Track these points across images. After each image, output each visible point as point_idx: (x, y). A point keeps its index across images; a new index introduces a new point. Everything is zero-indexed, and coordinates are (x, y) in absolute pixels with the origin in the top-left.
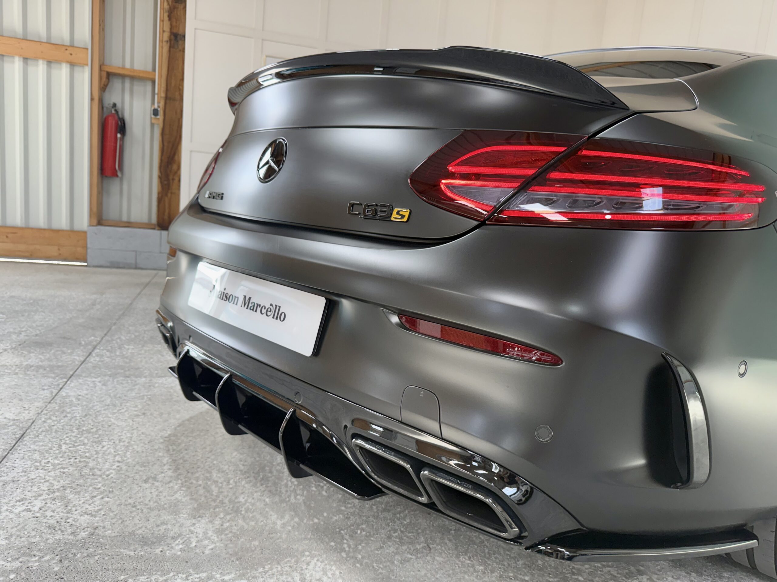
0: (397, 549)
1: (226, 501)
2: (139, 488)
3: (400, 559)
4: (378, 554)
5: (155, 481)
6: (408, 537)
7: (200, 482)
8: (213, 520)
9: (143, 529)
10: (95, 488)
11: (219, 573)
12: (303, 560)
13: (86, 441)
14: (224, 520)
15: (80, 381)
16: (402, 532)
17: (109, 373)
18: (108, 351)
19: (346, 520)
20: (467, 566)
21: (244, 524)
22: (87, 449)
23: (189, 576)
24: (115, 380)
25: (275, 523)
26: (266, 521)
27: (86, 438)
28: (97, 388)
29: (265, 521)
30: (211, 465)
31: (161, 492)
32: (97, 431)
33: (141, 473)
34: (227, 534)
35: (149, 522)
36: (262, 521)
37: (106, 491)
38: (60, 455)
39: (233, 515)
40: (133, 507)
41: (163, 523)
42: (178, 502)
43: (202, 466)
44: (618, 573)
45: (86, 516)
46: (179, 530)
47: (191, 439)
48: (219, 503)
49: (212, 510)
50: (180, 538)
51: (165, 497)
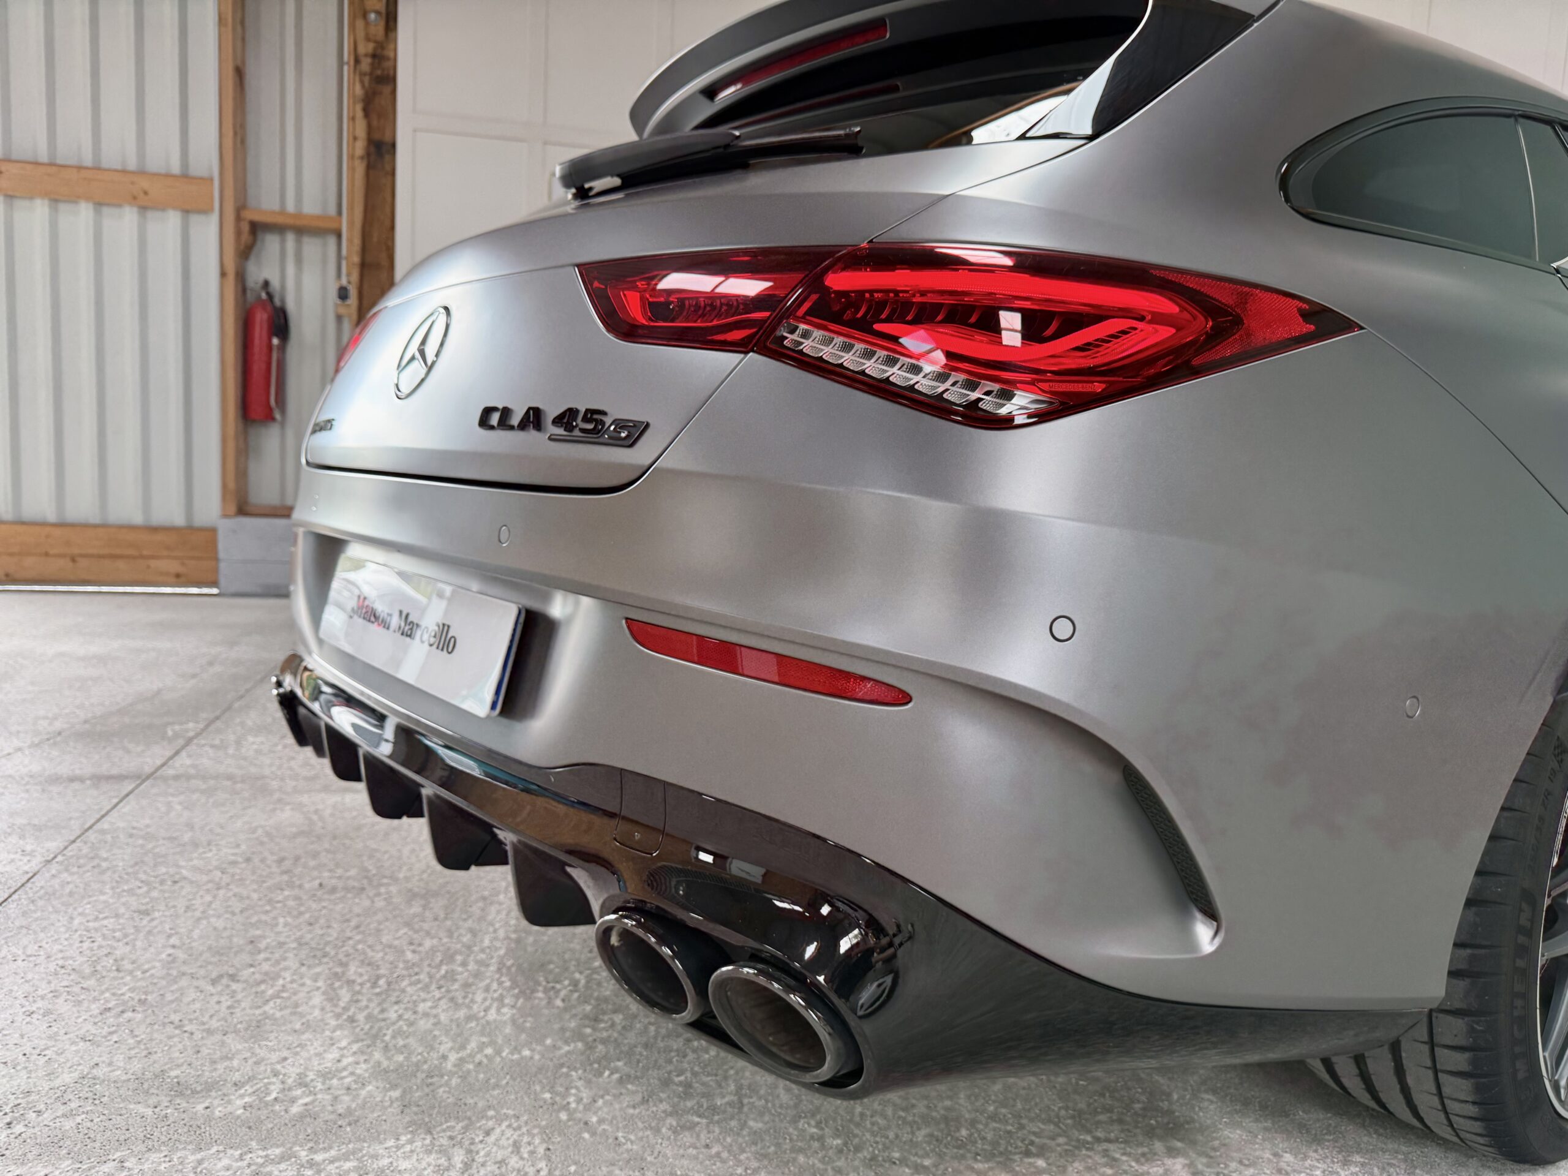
0: (673, 1106)
1: (361, 1017)
2: (198, 994)
3: (674, 1123)
4: (632, 1115)
5: (233, 981)
6: (703, 1084)
7: (320, 984)
8: (325, 1051)
9: (185, 1067)
10: (114, 994)
11: (306, 1148)
12: (478, 1125)
13: (122, 910)
14: (345, 1051)
15: (144, 802)
16: (695, 1074)
17: (204, 787)
18: (212, 746)
19: (588, 1052)
20: (808, 1138)
21: (382, 1059)
22: (119, 924)
23: (246, 1153)
24: (211, 800)
25: (444, 1057)
26: (428, 1053)
27: (124, 904)
28: (173, 814)
29: (425, 1054)
30: (351, 951)
31: (238, 1002)
32: (148, 892)
33: (210, 967)
34: (342, 1078)
35: (199, 1055)
36: (420, 1054)
37: (133, 999)
38: (67, 936)
39: (365, 1043)
40: (176, 1028)
41: (226, 1058)
42: (267, 1018)
43: (333, 953)
44: (1124, 1154)
45: (82, 1044)
46: (252, 1070)
47: (324, 904)
48: (346, 1020)
49: (327, 1033)
50: (251, 1084)
51: (244, 1009)
